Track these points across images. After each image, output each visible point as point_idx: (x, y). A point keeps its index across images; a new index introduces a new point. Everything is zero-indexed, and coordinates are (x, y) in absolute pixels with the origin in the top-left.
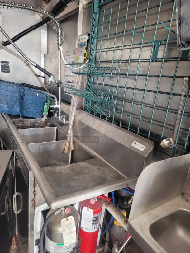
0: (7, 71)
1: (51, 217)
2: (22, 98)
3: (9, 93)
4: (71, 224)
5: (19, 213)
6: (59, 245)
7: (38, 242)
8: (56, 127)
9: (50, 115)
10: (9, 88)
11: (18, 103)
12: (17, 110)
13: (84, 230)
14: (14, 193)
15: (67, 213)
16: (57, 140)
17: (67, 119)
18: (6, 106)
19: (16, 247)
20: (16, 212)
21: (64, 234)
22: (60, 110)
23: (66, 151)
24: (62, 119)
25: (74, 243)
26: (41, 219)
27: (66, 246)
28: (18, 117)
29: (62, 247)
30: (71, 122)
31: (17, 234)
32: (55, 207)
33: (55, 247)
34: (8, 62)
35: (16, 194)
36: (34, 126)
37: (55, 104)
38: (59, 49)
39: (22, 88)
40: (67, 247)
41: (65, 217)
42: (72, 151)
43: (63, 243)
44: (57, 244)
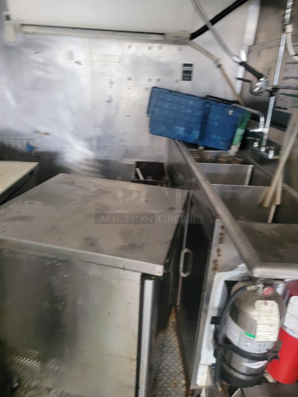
0: (188, 78)
1: (240, 292)
2: (205, 118)
3: (189, 111)
4: (271, 312)
5: (187, 276)
6: (247, 334)
7: (215, 321)
8: (251, 166)
9: (245, 144)
10: (191, 102)
11: (199, 126)
12: (196, 135)
13: (288, 331)
14: (181, 249)
15: (266, 294)
16: (250, 184)
17: (277, 152)
18: (182, 129)
19: (174, 320)
20: (183, 275)
21: (259, 322)
22: (265, 137)
23: (266, 204)
24: (267, 151)
25: (271, 341)
26: (223, 291)
27: (259, 340)
28: (195, 146)
29: (252, 340)
30: (284, 157)
31: (178, 304)
32: (258, 274)
33: (241, 335)
34: (191, 65)
35: (185, 251)
36: (216, 160)
37: (258, 127)
38: (284, 30)
39: (207, 103)
40: (259, 343)
41: (261, 299)
42: (278, 206)
43: (255, 333)
44: (245, 333)
